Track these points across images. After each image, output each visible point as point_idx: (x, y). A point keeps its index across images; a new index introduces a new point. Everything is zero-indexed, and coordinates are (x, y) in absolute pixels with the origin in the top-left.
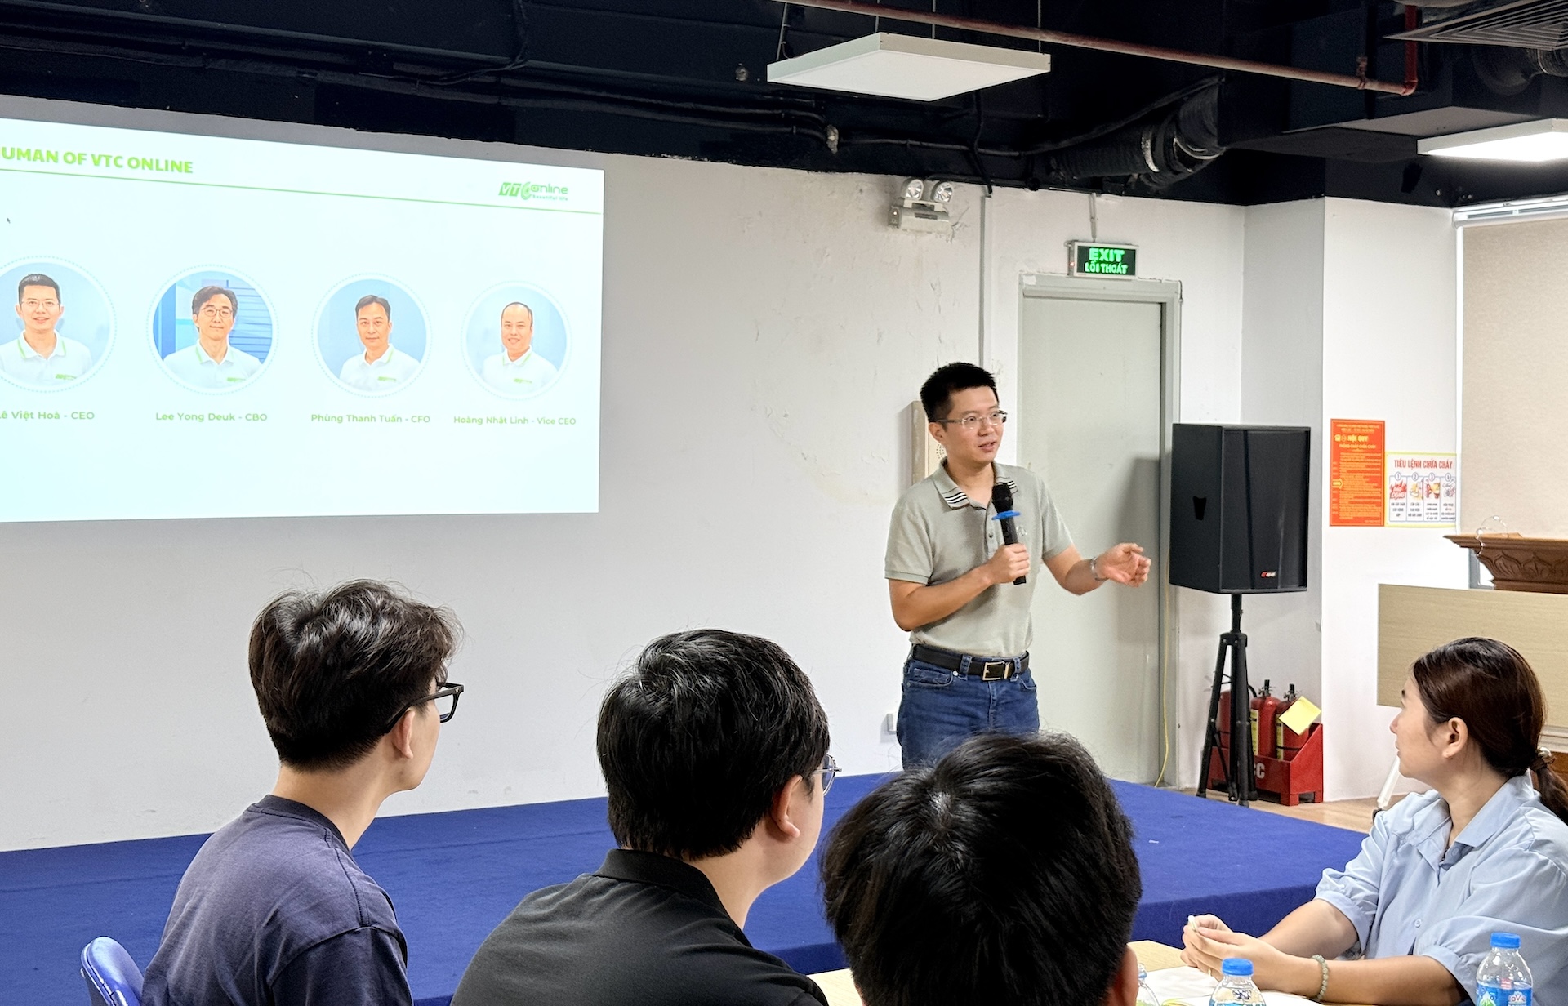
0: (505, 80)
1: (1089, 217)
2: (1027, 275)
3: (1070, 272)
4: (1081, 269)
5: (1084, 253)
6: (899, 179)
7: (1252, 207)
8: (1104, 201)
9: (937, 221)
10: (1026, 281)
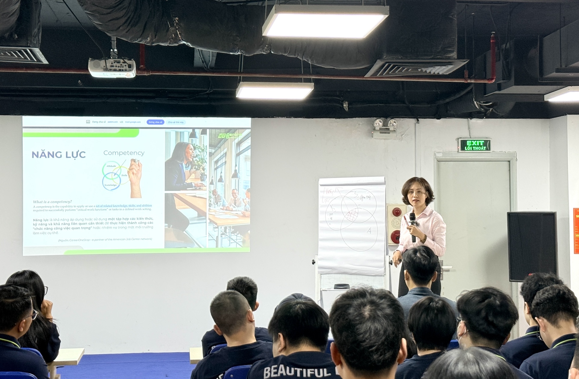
0: (209, 96)
1: (467, 127)
2: (437, 153)
3: (458, 151)
4: (463, 149)
6: (375, 118)
7: (551, 119)
8: (474, 121)
9: (391, 134)
10: (438, 155)
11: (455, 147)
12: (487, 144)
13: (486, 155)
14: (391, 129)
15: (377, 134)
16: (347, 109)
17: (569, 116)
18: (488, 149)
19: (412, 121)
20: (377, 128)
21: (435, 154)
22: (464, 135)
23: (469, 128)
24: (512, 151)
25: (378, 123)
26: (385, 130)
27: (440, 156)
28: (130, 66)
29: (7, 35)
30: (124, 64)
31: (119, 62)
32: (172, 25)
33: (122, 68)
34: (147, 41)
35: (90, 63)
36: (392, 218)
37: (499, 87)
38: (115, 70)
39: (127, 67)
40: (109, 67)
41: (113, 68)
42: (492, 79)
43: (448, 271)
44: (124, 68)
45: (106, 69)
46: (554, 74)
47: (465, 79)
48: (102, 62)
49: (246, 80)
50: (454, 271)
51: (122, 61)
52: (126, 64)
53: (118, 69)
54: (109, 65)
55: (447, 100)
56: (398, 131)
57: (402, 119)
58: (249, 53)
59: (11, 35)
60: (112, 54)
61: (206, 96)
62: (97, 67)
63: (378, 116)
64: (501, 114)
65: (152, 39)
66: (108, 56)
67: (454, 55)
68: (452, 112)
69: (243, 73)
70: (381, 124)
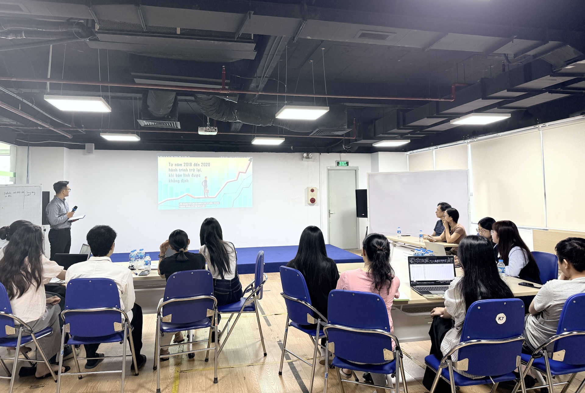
0: (237, 143)
1: (339, 156)
3: (336, 166)
4: (338, 165)
5: (338, 163)
6: (304, 153)
7: (372, 154)
8: (342, 154)
9: (310, 159)
10: (328, 167)
11: (334, 164)
12: (347, 163)
13: (347, 168)
14: (310, 157)
15: (304, 159)
16: (292, 149)
17: (379, 152)
18: (348, 165)
19: (318, 154)
20: (305, 157)
21: (327, 167)
22: (339, 159)
23: (340, 157)
24: (357, 166)
25: (305, 155)
26: (308, 158)
27: (329, 168)
28: (215, 130)
29: (166, 116)
30: (213, 129)
31: (211, 128)
32: (234, 113)
33: (212, 131)
34: (224, 120)
35: (199, 128)
36: (310, 193)
37: (356, 140)
38: (209, 131)
39: (214, 130)
40: (207, 130)
41: (208, 131)
42: (354, 137)
43: (332, 214)
44: (213, 131)
45: (206, 131)
46: (381, 135)
47: (344, 137)
48: (204, 128)
49: (257, 136)
50: (334, 213)
51: (212, 127)
52: (214, 129)
53: (211, 131)
54: (207, 129)
55: (332, 146)
56: (313, 158)
57: (314, 153)
58: (264, 125)
59: (168, 117)
60: (208, 125)
61: (235, 143)
62: (202, 130)
63: (305, 152)
64: (352, 151)
65: (226, 119)
66: (206, 126)
67: (346, 127)
68: (334, 150)
69: (256, 133)
70: (306, 155)
